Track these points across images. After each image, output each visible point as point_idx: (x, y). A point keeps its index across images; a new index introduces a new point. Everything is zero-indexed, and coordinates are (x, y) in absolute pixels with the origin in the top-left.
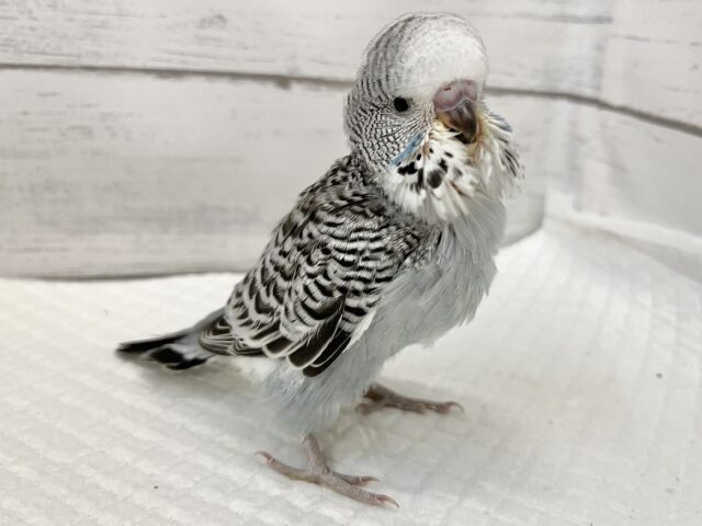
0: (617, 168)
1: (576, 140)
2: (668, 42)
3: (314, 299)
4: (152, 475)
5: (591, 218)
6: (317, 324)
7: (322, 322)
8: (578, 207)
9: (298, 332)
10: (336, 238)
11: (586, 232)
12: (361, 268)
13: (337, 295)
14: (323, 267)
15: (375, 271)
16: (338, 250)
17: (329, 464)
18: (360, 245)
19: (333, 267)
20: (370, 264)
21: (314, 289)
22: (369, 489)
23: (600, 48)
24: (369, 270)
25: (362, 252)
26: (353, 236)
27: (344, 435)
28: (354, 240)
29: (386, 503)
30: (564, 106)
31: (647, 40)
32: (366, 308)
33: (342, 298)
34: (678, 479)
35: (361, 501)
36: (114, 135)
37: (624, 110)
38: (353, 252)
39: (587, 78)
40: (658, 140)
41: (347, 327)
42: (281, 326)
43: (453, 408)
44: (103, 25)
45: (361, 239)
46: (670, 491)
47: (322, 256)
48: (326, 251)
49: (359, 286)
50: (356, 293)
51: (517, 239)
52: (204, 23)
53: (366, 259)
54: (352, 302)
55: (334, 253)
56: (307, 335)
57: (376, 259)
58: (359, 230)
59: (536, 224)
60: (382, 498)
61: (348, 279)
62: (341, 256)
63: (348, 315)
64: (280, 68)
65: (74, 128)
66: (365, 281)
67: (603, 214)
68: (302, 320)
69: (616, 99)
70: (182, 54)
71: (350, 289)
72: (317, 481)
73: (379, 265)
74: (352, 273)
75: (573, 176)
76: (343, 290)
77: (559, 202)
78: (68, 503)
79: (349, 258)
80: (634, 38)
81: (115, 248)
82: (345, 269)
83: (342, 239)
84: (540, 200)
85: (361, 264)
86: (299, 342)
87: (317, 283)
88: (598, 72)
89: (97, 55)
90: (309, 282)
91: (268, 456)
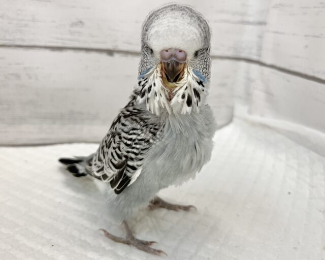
0: (269, 94)
1: (249, 80)
2: (294, 34)
3: (115, 159)
4: (50, 239)
5: (256, 118)
6: (117, 171)
7: (118, 170)
8: (250, 112)
9: (110, 173)
10: (124, 132)
11: (254, 124)
12: (133, 148)
13: (124, 159)
14: (118, 145)
15: (140, 150)
16: (124, 138)
17: (134, 235)
18: (134, 137)
19: (122, 145)
20: (138, 146)
21: (115, 154)
22: (153, 247)
23: (260, 37)
24: (137, 149)
25: (134, 140)
26: (131, 132)
27: (140, 221)
28: (131, 134)
29: (161, 253)
30: (243, 64)
31: (283, 33)
32: (137, 167)
33: (126, 161)
34: (299, 243)
35: (149, 252)
36: (30, 78)
37: (272, 66)
38: (130, 140)
39: (254, 51)
40: (288, 81)
41: (129, 174)
42: (104, 169)
43: (191, 208)
44: (26, 26)
45: (134, 134)
46: (295, 248)
47: (119, 140)
48: (120, 138)
49: (133, 156)
50: (132, 159)
51: (221, 127)
52: (74, 24)
53: (136, 144)
54: (130, 163)
55: (123, 139)
56: (113, 175)
57: (140, 144)
58: (134, 129)
59: (230, 120)
60: (159, 252)
61: (128, 152)
62: (125, 141)
63: (129, 169)
64: (109, 46)
65: (12, 74)
66: (136, 154)
67: (262, 116)
68: (111, 168)
69: (268, 61)
70: (62, 39)
71: (129, 157)
72: (128, 243)
73: (142, 147)
74: (130, 150)
75: (248, 98)
76: (126, 157)
77: (241, 110)
78: (12, 253)
79: (129, 142)
80: (277, 32)
81: (30, 131)
82: (127, 147)
83: (127, 133)
84: (232, 109)
85: (134, 146)
86: (111, 178)
87: (116, 152)
88: (260, 48)
89: (23, 40)
90: (113, 151)
91: (105, 231)
